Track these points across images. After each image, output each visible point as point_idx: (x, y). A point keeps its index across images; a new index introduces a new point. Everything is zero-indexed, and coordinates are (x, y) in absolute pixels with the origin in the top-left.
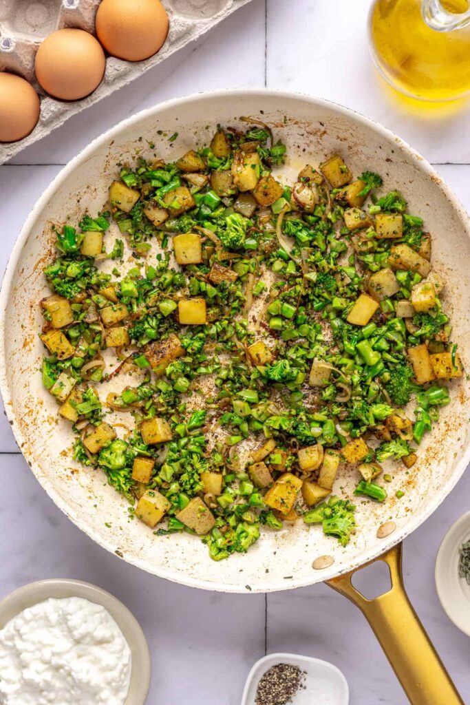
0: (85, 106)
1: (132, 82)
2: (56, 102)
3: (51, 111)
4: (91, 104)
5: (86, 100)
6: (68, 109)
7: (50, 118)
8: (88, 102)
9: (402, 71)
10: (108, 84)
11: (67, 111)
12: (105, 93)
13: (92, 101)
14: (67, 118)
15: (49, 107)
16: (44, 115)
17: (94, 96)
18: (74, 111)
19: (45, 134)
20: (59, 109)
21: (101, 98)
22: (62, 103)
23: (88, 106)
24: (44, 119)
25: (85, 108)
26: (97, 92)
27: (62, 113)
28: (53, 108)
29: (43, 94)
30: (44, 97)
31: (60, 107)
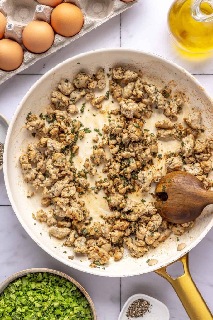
0: (44, 56)
1: (66, 46)
2: (31, 54)
3: (29, 58)
4: (47, 55)
7: (28, 61)
8: (45, 54)
10: (55, 46)
11: (36, 58)
12: (53, 50)
13: (47, 54)
14: (36, 61)
16: (26, 59)
17: (48, 52)
18: (39, 58)
19: (26, 68)
20: (32, 57)
21: (52, 53)
22: (34, 54)
23: (46, 56)
24: (25, 61)
25: (44, 57)
26: (50, 50)
27: (34, 59)
28: (29, 56)
29: (26, 49)
30: (26, 51)
31: (33, 56)
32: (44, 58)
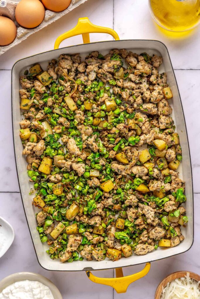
1: (56, 21)
2: (24, 29)
3: (22, 33)
4: (39, 30)
5: (36, 28)
6: (29, 32)
7: (21, 35)
8: (37, 29)
9: (164, 20)
10: (46, 21)
11: (28, 33)
12: (44, 25)
14: (28, 36)
15: (21, 31)
16: (19, 34)
17: (40, 27)
18: (31, 33)
19: (19, 43)
21: (43, 28)
22: (26, 29)
24: (19, 36)
26: (41, 25)
27: (26, 34)
28: (22, 31)
29: (18, 26)
30: (19, 27)
31: (25, 31)
32: (36, 32)
